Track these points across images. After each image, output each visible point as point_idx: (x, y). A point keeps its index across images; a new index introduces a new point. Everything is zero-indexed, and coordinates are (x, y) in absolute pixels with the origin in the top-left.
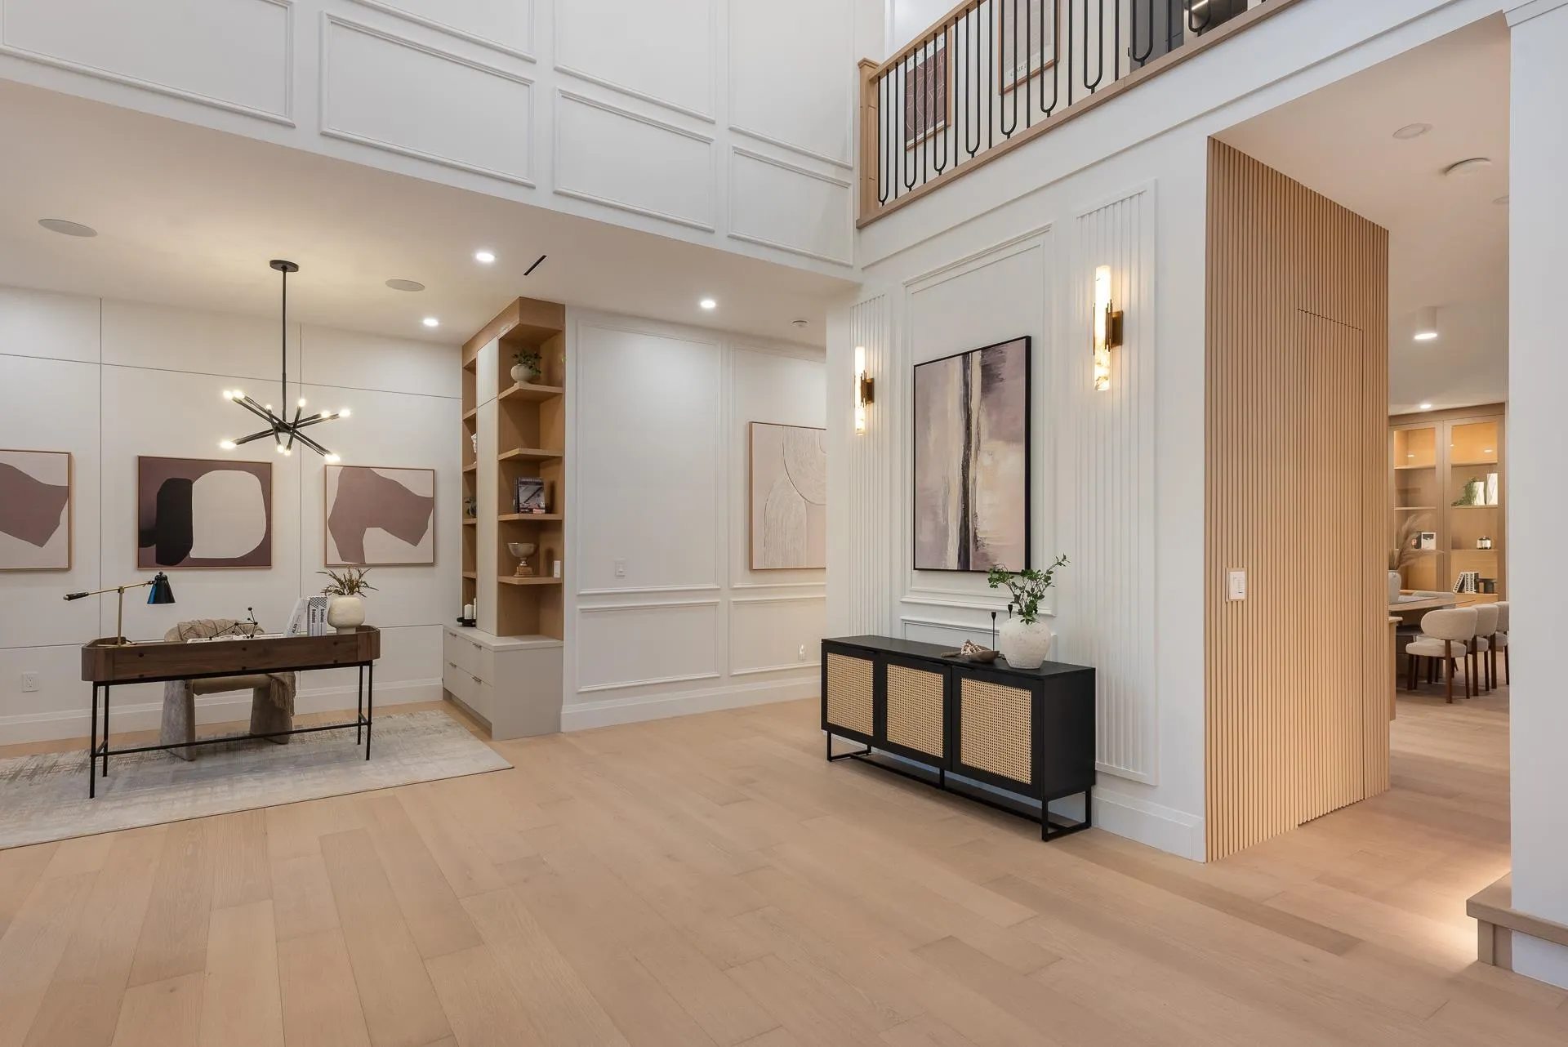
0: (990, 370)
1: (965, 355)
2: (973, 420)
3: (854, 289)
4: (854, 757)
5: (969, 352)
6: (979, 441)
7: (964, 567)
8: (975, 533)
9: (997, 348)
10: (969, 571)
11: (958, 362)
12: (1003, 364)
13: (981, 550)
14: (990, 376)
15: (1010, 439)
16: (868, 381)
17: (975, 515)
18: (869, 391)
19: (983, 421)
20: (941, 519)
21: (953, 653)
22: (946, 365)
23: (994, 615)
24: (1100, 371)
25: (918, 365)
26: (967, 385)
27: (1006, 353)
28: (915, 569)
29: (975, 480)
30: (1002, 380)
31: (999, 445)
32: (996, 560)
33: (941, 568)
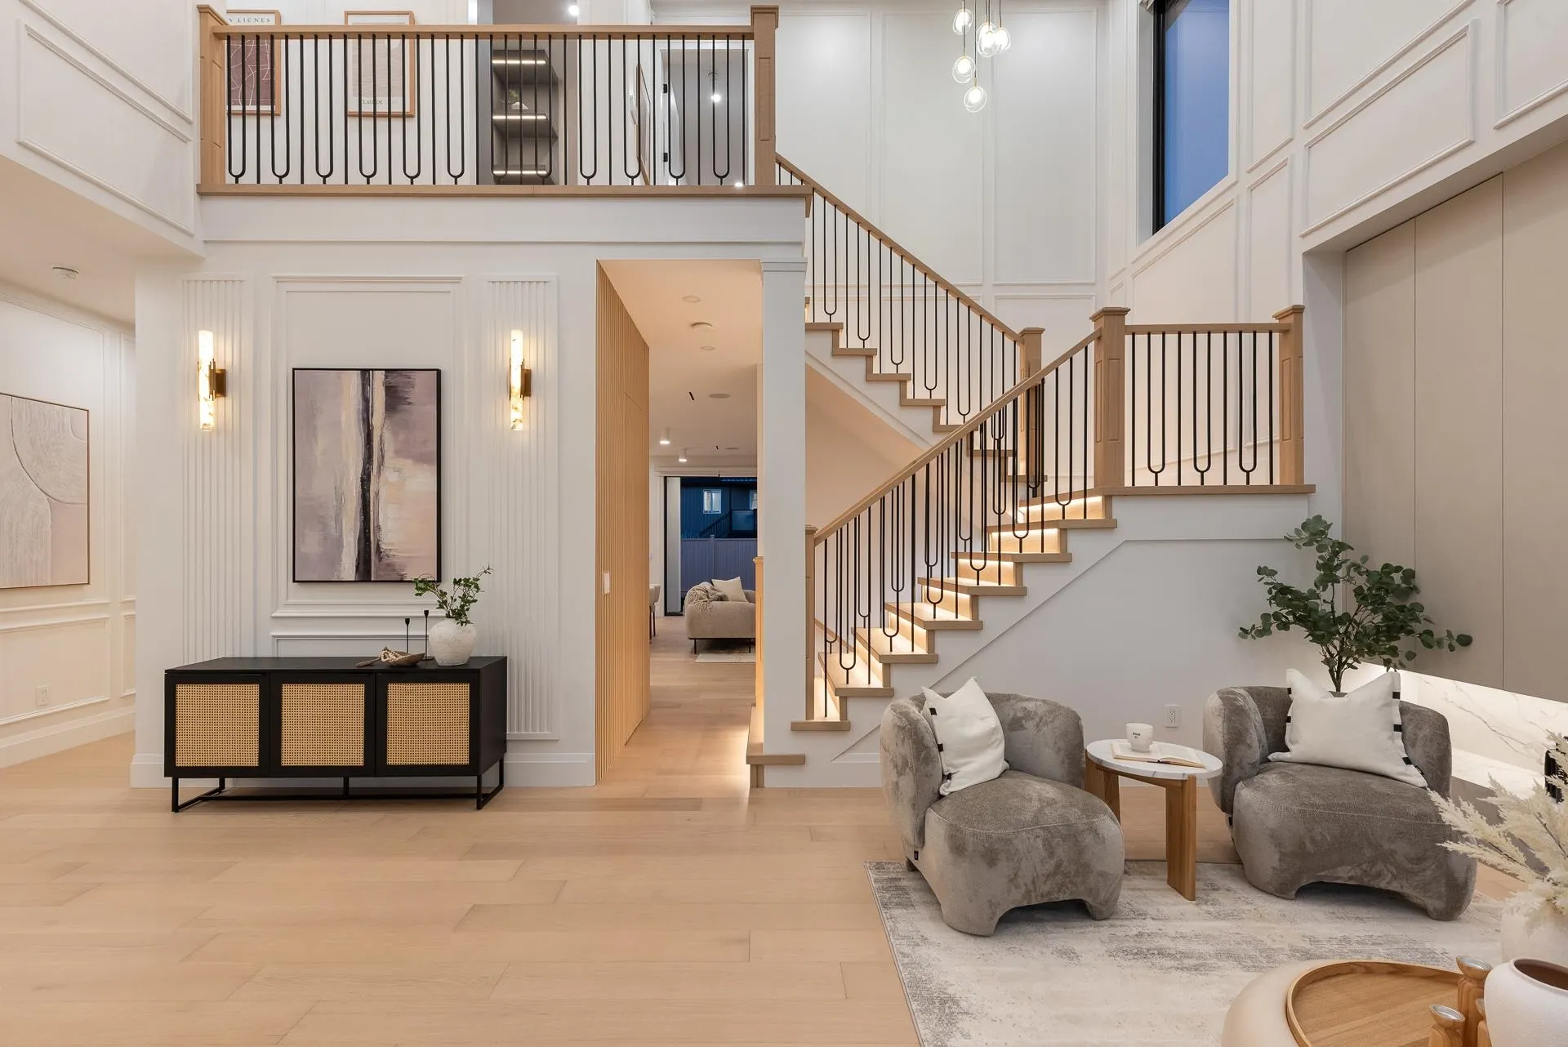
0: (396, 391)
1: (365, 373)
2: (374, 435)
3: (192, 261)
4: (207, 798)
5: (370, 370)
6: (383, 457)
7: (364, 574)
8: (378, 545)
9: (404, 373)
10: (370, 581)
11: (355, 379)
12: (410, 389)
13: (385, 561)
14: (395, 398)
15: (420, 459)
16: (217, 372)
17: (379, 528)
18: (219, 383)
19: (387, 436)
20: (333, 531)
21: (368, 662)
22: (339, 378)
23: (407, 621)
24: (515, 415)
25: (298, 369)
26: (366, 401)
27: (414, 379)
28: (294, 581)
29: (377, 494)
30: (410, 403)
31: (407, 464)
32: (403, 570)
33: (333, 580)
